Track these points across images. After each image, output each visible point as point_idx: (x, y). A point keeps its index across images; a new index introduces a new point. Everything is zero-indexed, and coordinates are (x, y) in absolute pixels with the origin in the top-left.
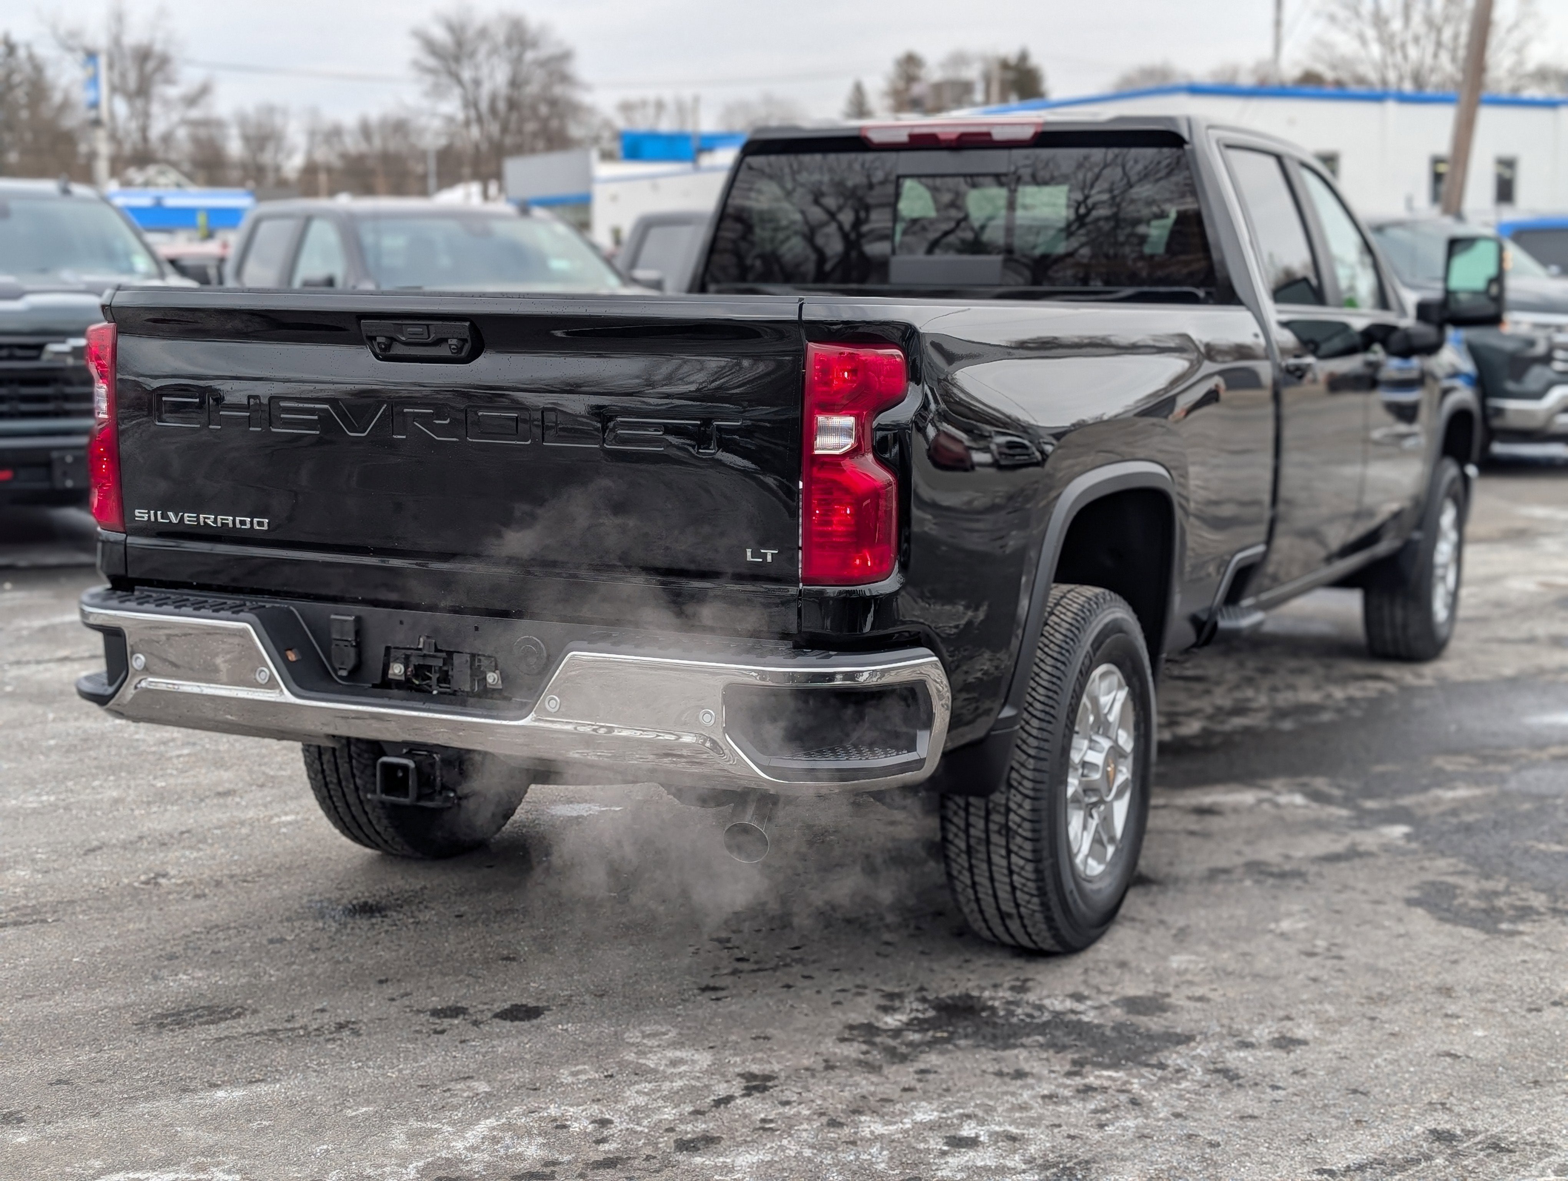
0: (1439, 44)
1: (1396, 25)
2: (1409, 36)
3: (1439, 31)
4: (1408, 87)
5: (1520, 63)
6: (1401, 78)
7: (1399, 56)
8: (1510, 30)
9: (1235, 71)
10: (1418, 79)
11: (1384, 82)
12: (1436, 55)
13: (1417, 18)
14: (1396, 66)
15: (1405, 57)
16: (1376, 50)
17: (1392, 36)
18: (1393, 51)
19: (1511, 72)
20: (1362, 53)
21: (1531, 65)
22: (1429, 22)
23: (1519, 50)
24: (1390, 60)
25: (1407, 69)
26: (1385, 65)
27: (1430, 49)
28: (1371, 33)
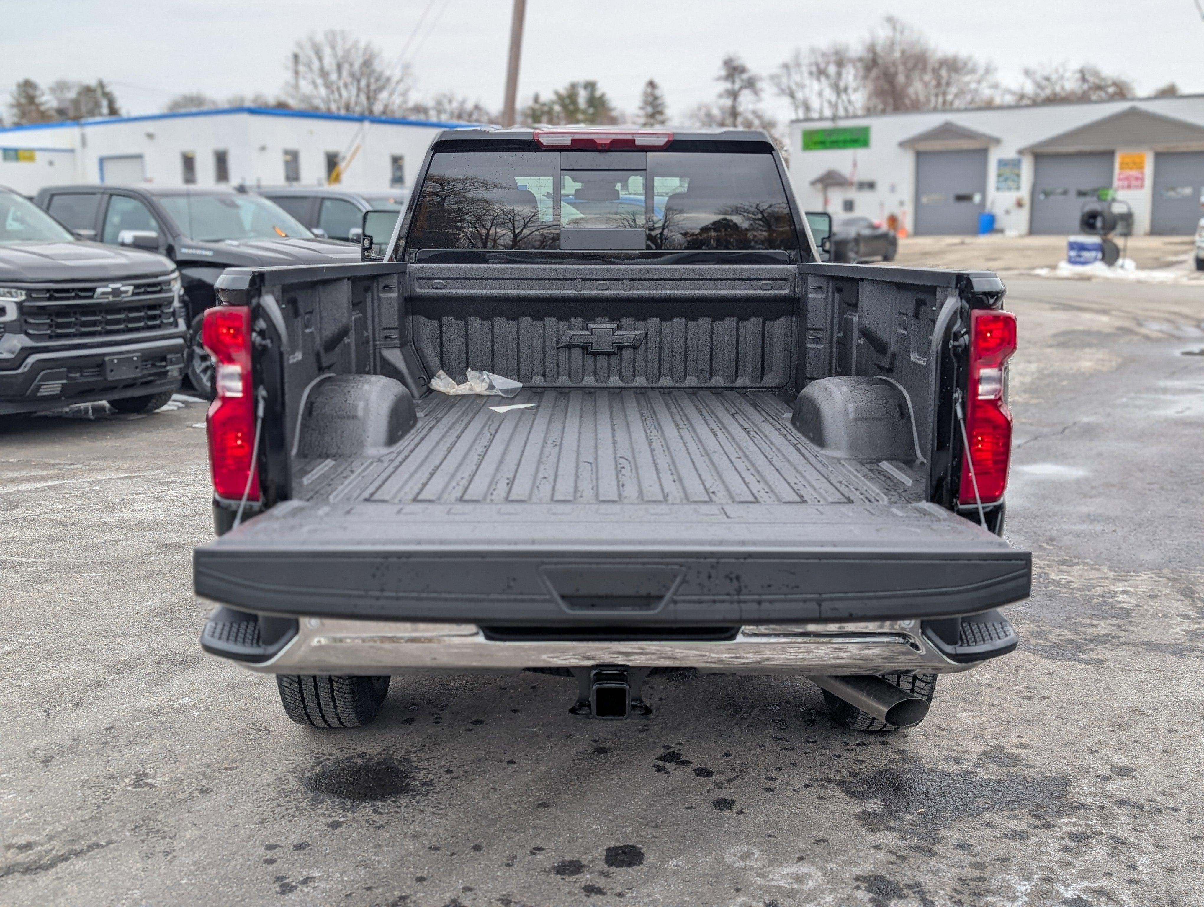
0: (359, 89)
1: (334, 76)
2: (341, 83)
3: (358, 81)
4: (343, 112)
5: (405, 102)
6: (339, 108)
7: (336, 95)
8: (398, 82)
9: (242, 100)
10: (347, 107)
11: (329, 110)
12: (358, 96)
13: (345, 73)
14: (335, 101)
15: (340, 95)
16: (323, 91)
17: (332, 83)
18: (333, 92)
19: (400, 106)
20: (315, 92)
21: (411, 104)
22: (352, 75)
23: (404, 94)
24: (331, 97)
25: (342, 103)
26: (329, 100)
27: (354, 92)
28: (319, 81)
